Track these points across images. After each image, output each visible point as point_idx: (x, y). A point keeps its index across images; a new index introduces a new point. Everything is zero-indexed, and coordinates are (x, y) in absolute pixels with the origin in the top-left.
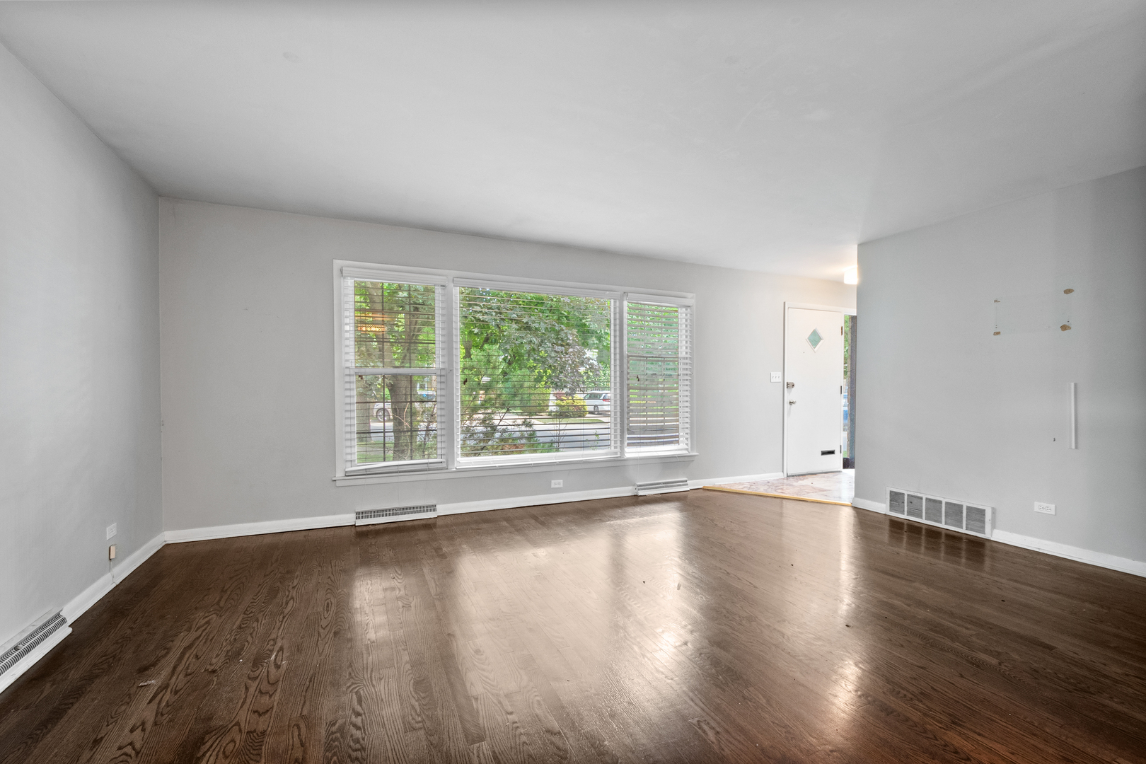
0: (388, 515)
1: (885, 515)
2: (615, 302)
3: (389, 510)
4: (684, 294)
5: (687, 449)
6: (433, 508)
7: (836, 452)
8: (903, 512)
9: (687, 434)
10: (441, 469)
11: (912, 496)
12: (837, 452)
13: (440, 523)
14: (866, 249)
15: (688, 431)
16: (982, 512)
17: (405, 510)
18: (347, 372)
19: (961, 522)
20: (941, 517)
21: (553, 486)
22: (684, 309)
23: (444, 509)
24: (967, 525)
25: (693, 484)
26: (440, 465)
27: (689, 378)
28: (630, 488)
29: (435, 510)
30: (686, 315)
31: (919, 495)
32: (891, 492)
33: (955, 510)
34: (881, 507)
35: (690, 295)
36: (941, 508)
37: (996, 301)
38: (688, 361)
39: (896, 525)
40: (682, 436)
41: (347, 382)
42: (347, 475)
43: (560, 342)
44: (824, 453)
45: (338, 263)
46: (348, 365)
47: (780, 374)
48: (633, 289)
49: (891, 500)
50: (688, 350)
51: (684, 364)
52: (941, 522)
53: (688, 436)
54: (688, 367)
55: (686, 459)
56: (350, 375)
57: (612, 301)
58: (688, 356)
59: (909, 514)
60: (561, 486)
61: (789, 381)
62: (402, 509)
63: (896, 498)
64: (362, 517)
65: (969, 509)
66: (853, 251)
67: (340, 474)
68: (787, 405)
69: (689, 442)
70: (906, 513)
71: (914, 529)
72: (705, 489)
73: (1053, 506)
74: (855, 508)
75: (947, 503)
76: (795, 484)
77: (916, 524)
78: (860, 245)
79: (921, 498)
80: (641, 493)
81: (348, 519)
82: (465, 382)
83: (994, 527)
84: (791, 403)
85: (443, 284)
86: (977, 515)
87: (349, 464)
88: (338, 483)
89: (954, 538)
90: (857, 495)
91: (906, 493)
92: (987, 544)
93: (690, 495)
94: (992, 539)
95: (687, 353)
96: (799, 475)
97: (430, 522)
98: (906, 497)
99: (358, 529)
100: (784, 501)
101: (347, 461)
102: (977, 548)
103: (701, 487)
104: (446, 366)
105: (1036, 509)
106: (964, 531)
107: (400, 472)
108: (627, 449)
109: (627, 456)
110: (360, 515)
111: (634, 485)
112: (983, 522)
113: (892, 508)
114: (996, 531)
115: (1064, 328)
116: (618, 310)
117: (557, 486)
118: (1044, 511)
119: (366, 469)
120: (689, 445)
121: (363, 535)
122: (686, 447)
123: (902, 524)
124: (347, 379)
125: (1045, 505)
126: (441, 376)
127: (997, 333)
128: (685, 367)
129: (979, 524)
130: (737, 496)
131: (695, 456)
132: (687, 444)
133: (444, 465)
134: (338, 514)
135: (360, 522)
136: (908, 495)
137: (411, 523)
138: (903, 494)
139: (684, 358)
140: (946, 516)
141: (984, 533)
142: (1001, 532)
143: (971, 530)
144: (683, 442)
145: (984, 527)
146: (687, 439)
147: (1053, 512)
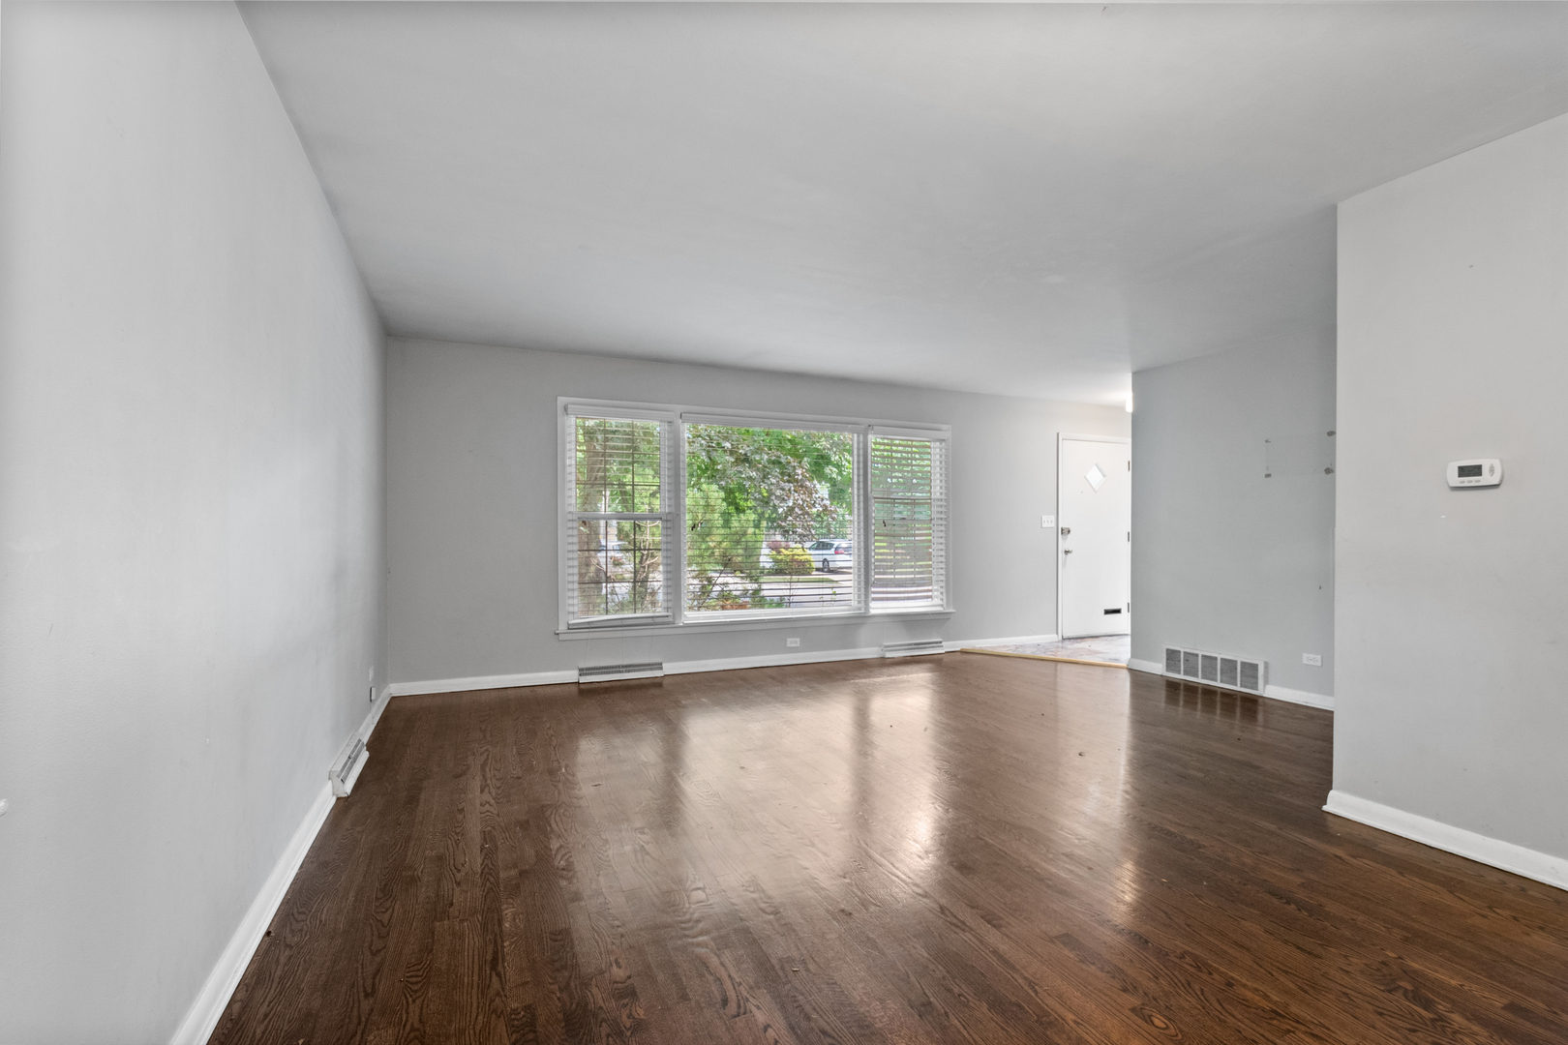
0: (612, 673)
1: (1162, 676)
2: (858, 437)
3: (613, 667)
4: (937, 426)
5: (942, 605)
6: (659, 666)
7: (1122, 611)
8: (1179, 672)
9: (942, 587)
10: (668, 623)
11: (1189, 653)
12: (1124, 610)
13: (666, 682)
14: (1143, 380)
15: (943, 584)
16: (1255, 667)
17: (629, 668)
18: (570, 517)
19: (1235, 678)
20: (1216, 674)
21: (788, 645)
22: (938, 443)
23: (670, 668)
24: (1241, 681)
25: (949, 646)
26: (666, 620)
27: (943, 522)
28: (876, 649)
29: (661, 668)
30: (941, 450)
31: (1195, 652)
32: (1167, 650)
33: (1229, 666)
34: (1158, 668)
35: (944, 427)
36: (1216, 664)
37: (1267, 441)
38: (943, 503)
39: (1172, 686)
40: (936, 590)
41: (569, 528)
42: (570, 627)
43: (786, 478)
44: (1107, 612)
45: (562, 400)
46: (572, 509)
47: (1053, 517)
48: (879, 421)
49: (1167, 659)
50: (943, 491)
51: (938, 506)
52: (1216, 680)
53: (943, 590)
54: (943, 509)
55: (941, 617)
56: (572, 520)
57: (855, 435)
58: (943, 497)
59: (1186, 673)
60: (798, 645)
61: (1064, 526)
62: (627, 666)
63: (1172, 656)
64: (586, 674)
65: (1243, 664)
66: (1128, 379)
67: (562, 628)
68: (1061, 555)
69: (944, 597)
70: (1182, 672)
71: (1191, 689)
72: (963, 652)
73: (1319, 657)
74: (1130, 670)
75: (1222, 659)
76: (1070, 647)
77: (1191, 684)
78: (1135, 374)
79: (1197, 655)
80: (888, 655)
81: (570, 676)
82: (693, 527)
83: (1266, 682)
84: (1067, 552)
85: (670, 420)
86: (1250, 669)
87: (571, 616)
88: (561, 637)
89: (1229, 696)
90: (1133, 655)
91: (1182, 650)
92: (1260, 701)
93: (946, 658)
94: (1265, 695)
95: (941, 494)
96: (1077, 638)
97: (657, 680)
98: (1182, 655)
99: (582, 686)
100: (1059, 665)
101: (569, 613)
102: (1250, 705)
103: (959, 649)
104: (673, 509)
105: (1305, 662)
106: (1238, 688)
107: (625, 626)
108: (873, 604)
109: (873, 612)
110: (583, 672)
111: (880, 646)
112: (1256, 678)
113: (1169, 668)
114: (1268, 687)
115: (1328, 471)
116: (861, 446)
117: (793, 645)
118: (1312, 663)
119: (589, 623)
120: (945, 600)
121: (587, 692)
122: (941, 602)
123: (1179, 684)
124: (570, 525)
125: (1312, 656)
126: (667, 521)
127: (1269, 476)
128: (940, 509)
129: (1253, 680)
130: (999, 658)
131: (951, 613)
132: (942, 600)
133: (670, 619)
134: (561, 670)
135: (583, 680)
136: (1185, 653)
137: (637, 682)
138: (1179, 652)
139: (938, 500)
140: (1223, 674)
141: (1257, 689)
142: (1275, 688)
143: (1246, 687)
144: (937, 597)
145: (1257, 683)
146: (942, 593)
147: (1319, 664)
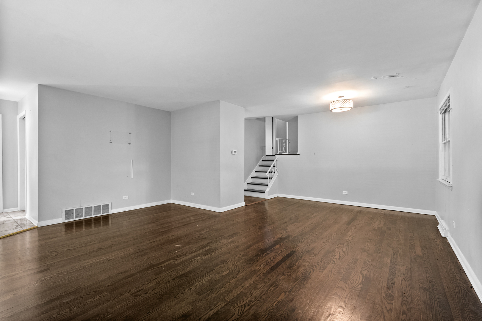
1: (62, 223)
8: (72, 218)
11: (78, 209)
16: (108, 205)
19: (100, 211)
24: (102, 212)
31: (81, 207)
32: (66, 211)
33: (97, 208)
34: (60, 220)
36: (92, 209)
37: (110, 131)
39: (68, 225)
49: (65, 215)
52: (91, 215)
59: (76, 217)
63: (68, 213)
65: (103, 206)
70: (74, 218)
71: (79, 223)
73: (128, 196)
75: (94, 207)
77: (80, 221)
86: (106, 207)
89: (97, 218)
90: (40, 221)
91: (74, 209)
92: (109, 216)
94: (112, 213)
98: (74, 211)
102: (106, 218)
105: (124, 199)
106: (101, 214)
112: (109, 209)
113: (66, 218)
114: (112, 210)
115: (129, 144)
118: (126, 199)
125: (126, 196)
127: (111, 143)
129: (106, 210)
136: (76, 209)
140: (94, 212)
141: (109, 212)
142: (114, 210)
143: (104, 213)
147: (128, 198)
